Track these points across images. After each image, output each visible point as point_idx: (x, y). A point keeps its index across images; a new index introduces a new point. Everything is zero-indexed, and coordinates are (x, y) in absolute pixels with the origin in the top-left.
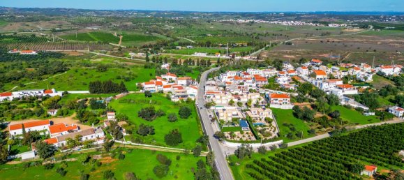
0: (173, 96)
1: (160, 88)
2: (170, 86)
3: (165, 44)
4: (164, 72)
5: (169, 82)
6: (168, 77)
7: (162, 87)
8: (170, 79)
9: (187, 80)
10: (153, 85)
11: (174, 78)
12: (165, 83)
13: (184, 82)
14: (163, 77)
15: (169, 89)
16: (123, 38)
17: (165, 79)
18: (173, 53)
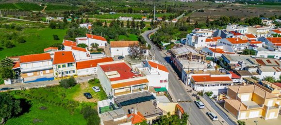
0: (103, 104)
1: (67, 69)
2: (94, 63)
3: (87, 11)
4: (82, 34)
5: (92, 52)
6: (89, 42)
7: (74, 67)
8: (95, 46)
9: (131, 46)
10: (48, 64)
11: (102, 43)
12: (80, 56)
13: (125, 51)
14: (79, 41)
15: (91, 71)
16: (46, 8)
17: (83, 47)
18: (96, 17)
